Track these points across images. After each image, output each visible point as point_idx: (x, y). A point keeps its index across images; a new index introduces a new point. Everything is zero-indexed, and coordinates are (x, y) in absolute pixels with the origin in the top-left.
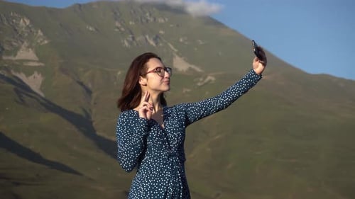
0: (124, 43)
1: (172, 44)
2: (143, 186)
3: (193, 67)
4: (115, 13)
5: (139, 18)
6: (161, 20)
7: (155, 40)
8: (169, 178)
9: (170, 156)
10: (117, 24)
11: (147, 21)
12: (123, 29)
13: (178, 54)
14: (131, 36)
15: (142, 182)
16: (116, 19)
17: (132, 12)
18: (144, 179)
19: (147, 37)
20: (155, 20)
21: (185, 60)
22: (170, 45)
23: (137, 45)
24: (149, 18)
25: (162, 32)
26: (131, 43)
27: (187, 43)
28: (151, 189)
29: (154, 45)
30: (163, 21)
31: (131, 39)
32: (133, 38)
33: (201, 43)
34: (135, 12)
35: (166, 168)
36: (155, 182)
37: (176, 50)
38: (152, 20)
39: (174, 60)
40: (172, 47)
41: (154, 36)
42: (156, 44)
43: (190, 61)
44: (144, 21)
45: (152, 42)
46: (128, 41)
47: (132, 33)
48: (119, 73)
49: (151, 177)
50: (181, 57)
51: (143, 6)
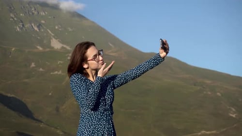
0: (16, 28)
1: (50, 30)
2: (87, 130)
3: (65, 46)
4: (10, 8)
5: (27, 12)
6: (42, 13)
7: (38, 27)
8: (104, 125)
9: (105, 110)
10: (12, 15)
11: (33, 13)
12: (15, 19)
13: (54, 37)
14: (21, 24)
15: (86, 128)
16: (11, 12)
17: (23, 7)
18: (87, 126)
19: (33, 25)
20: (38, 13)
21: (59, 41)
22: (49, 31)
23: (26, 30)
24: (34, 12)
25: (43, 22)
26: (21, 29)
27: (60, 29)
28: (92, 133)
29: (38, 30)
30: (44, 14)
31: (22, 26)
32: (23, 25)
33: (70, 30)
34: (24, 7)
35: (103, 118)
36: (95, 128)
37: (53, 34)
38: (36, 13)
39: (51, 41)
40: (50, 32)
41: (38, 25)
42: (39, 30)
43: (62, 42)
44: (31, 14)
45: (36, 29)
46: (19, 27)
47: (22, 22)
48: (13, 49)
49: (92, 124)
50: (56, 39)
51: (29, 3)
